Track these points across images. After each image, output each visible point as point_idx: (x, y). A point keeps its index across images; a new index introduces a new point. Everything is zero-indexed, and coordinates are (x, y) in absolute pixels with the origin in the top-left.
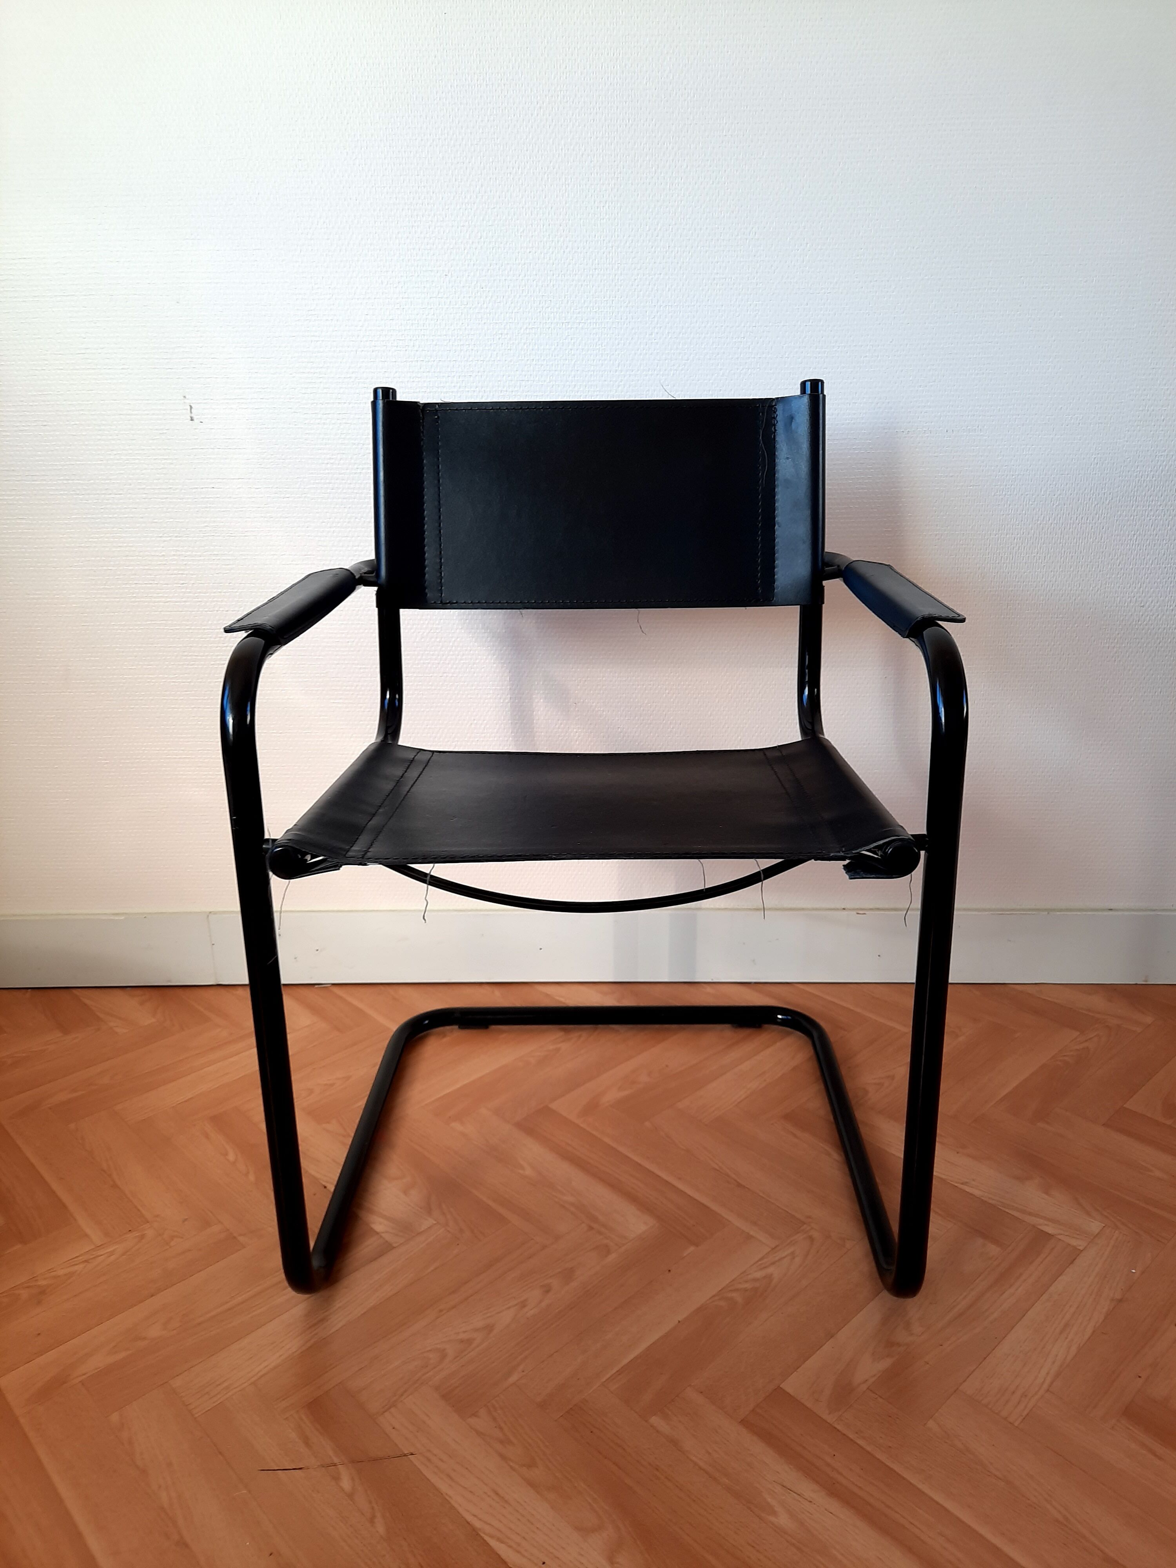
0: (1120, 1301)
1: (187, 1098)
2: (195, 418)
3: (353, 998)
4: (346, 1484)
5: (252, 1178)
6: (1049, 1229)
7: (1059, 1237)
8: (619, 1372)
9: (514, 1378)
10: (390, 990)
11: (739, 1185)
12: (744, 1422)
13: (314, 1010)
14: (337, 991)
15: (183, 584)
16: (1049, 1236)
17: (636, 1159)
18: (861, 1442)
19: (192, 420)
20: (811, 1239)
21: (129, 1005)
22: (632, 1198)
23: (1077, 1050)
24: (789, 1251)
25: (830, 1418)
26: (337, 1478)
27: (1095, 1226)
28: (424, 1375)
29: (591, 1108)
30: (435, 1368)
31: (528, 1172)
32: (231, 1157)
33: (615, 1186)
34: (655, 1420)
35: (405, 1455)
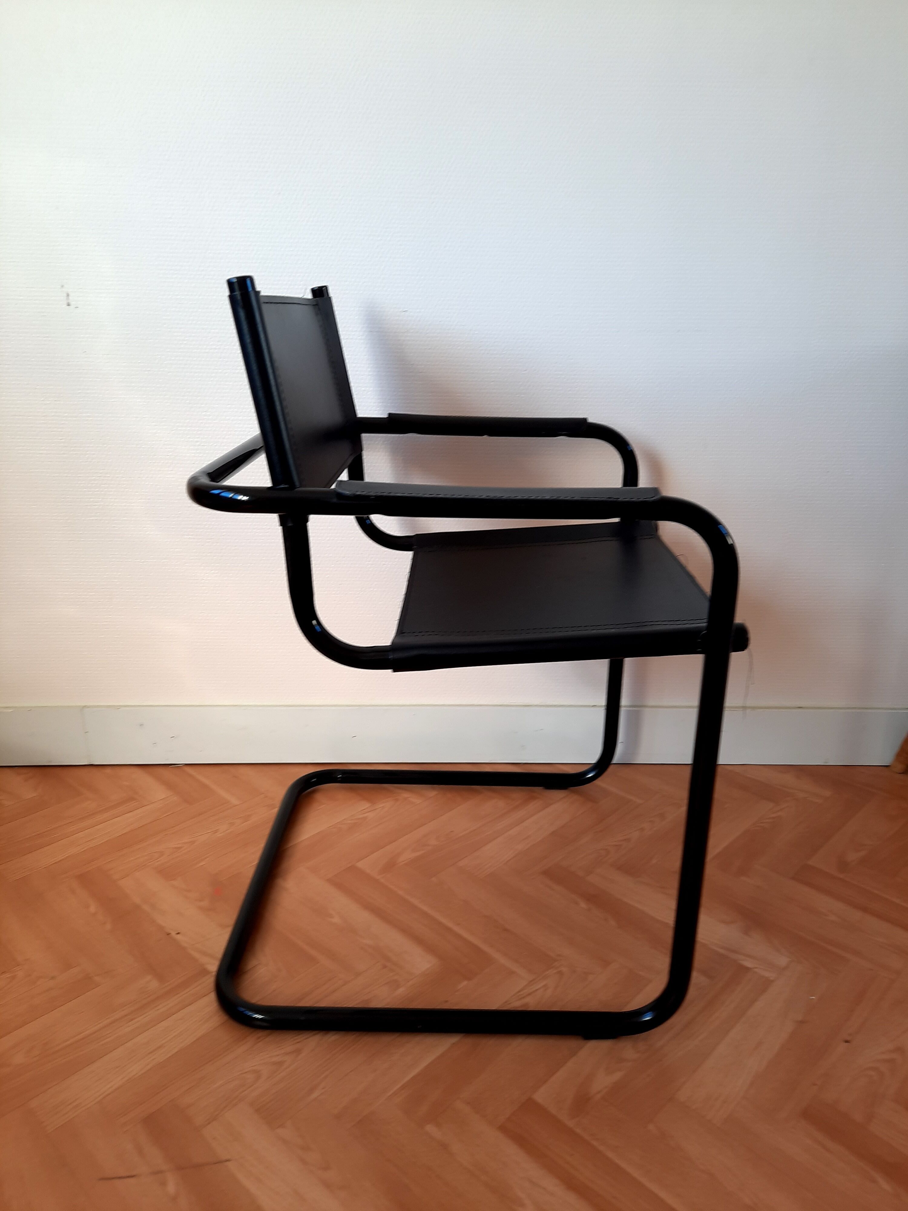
0: (802, 1022)
1: (58, 860)
2: (72, 303)
3: (200, 775)
4: (171, 1188)
5: (108, 926)
6: (748, 963)
7: (756, 970)
8: (403, 1088)
9: (315, 1095)
10: (232, 769)
11: (506, 930)
12: (503, 1129)
13: (169, 786)
14: (189, 770)
15: (61, 439)
16: (748, 969)
17: (425, 908)
18: (595, 1143)
19: (69, 305)
20: (560, 973)
21: (15, 781)
22: (419, 940)
23: (773, 818)
24: (542, 984)
25: (570, 1123)
26: (163, 1184)
27: (782, 960)
28: (243, 1092)
29: (390, 866)
30: (251, 1087)
31: (336, 920)
32: (93, 909)
33: (406, 931)
34: (430, 1128)
35: (221, 1162)
